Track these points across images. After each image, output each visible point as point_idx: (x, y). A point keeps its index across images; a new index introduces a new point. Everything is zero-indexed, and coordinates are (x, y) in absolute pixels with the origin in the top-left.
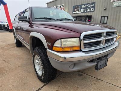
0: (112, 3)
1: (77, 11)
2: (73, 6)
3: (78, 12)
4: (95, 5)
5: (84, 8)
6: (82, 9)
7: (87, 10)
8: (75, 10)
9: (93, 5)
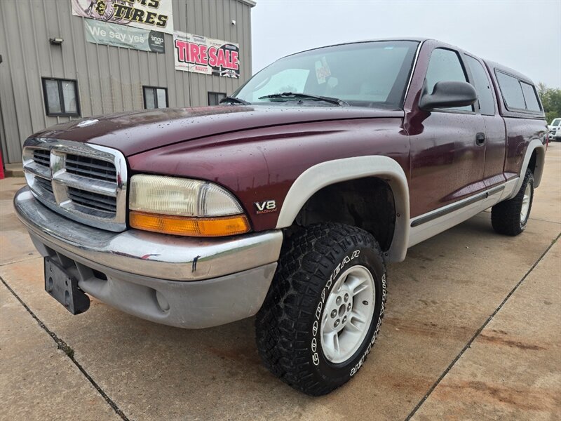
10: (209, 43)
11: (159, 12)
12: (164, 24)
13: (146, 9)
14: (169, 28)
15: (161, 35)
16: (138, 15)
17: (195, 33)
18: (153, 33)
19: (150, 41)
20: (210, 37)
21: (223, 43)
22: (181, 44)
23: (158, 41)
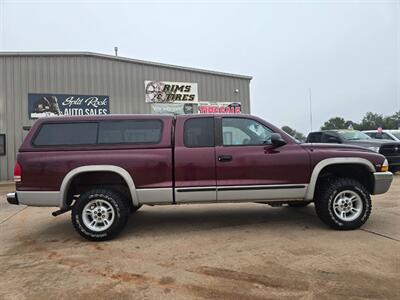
0: (150, 107)
1: (48, 111)
2: (29, 95)
3: (52, 115)
4: (108, 103)
5: (74, 106)
6: (67, 107)
7: (85, 113)
8: (40, 106)
9: (103, 103)
10: (220, 105)
11: (189, 94)
12: (192, 99)
13: (183, 93)
14: (196, 101)
15: (191, 105)
16: (179, 97)
17: (211, 101)
18: (186, 105)
19: (184, 109)
20: (221, 101)
21: (229, 103)
22: (203, 108)
23: (189, 108)
